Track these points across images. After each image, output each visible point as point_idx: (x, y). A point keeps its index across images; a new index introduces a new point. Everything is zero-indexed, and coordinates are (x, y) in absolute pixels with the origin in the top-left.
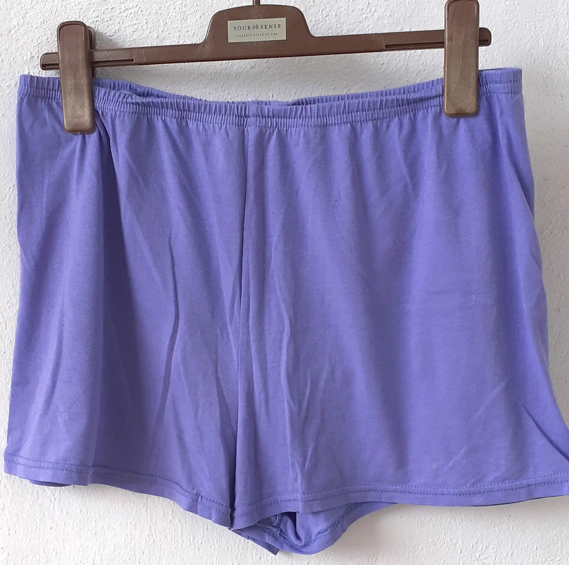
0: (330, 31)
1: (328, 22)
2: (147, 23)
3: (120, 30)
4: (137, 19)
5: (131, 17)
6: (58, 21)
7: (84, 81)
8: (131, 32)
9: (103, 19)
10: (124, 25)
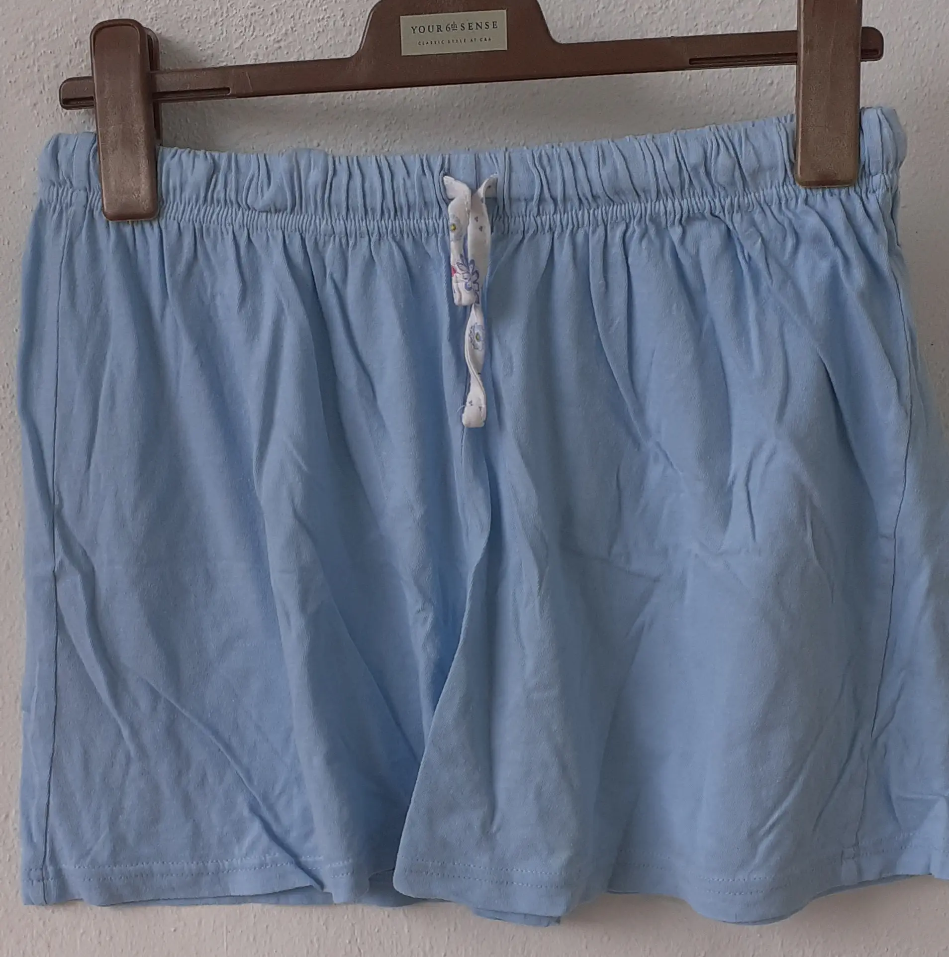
0: (675, 27)
1: (672, 10)
2: (343, 15)
3: (295, 31)
4: (325, 10)
5: (314, 5)
6: (181, 16)
7: (139, 127)
8: (314, 35)
9: (263, 10)
10: (301, 20)
